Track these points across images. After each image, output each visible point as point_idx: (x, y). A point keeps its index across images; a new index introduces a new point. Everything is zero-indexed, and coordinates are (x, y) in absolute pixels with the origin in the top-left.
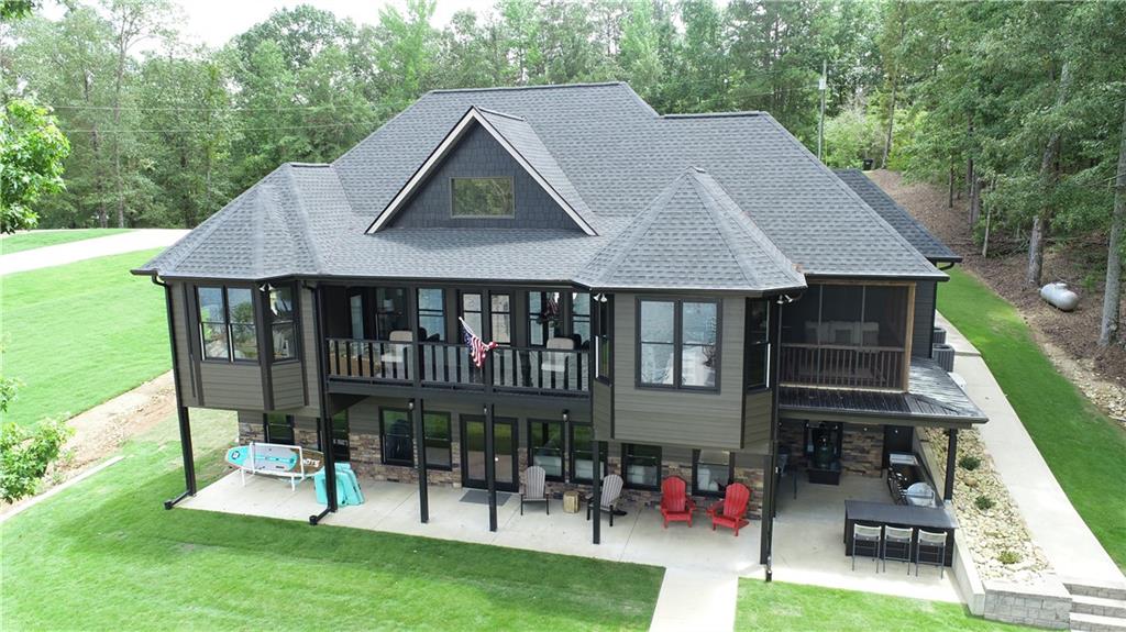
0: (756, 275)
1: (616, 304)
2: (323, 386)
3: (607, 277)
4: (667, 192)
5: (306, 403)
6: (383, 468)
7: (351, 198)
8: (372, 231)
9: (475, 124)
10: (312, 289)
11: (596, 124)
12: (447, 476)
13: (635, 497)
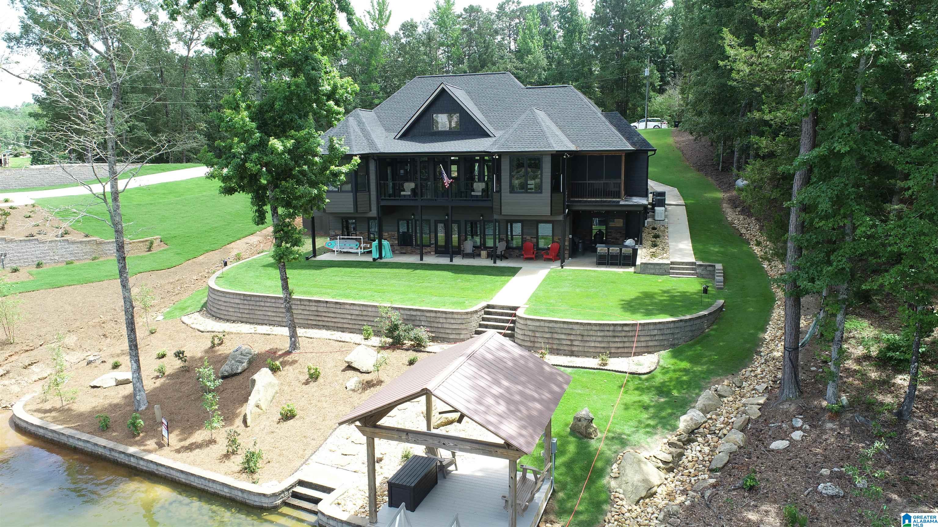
0: (554, 145)
1: (502, 160)
2: (378, 203)
3: (499, 148)
4: (523, 117)
5: (370, 210)
6: (398, 248)
7: (384, 126)
8: (397, 137)
9: (443, 90)
10: (375, 160)
11: (495, 91)
12: (428, 249)
13: (512, 253)
